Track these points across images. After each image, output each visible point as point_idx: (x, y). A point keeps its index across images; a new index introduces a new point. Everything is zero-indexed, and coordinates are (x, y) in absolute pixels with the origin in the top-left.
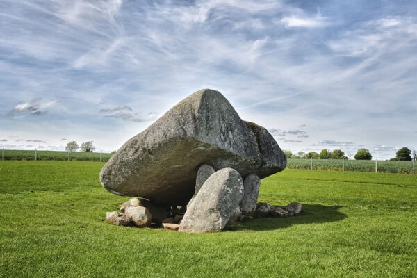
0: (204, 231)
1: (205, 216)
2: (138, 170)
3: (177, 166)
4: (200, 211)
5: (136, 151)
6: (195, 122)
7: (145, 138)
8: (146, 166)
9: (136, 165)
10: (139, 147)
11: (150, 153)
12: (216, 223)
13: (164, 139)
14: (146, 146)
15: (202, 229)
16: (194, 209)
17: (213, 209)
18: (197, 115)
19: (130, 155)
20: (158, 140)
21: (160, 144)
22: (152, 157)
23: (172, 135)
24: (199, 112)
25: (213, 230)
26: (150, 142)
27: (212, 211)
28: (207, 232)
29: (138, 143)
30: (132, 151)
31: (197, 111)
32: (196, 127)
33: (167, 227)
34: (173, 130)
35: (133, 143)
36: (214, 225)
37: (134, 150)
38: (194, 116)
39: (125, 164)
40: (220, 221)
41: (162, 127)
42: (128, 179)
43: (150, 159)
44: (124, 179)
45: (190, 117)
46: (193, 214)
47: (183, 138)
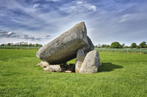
0: (91, 73)
1: (91, 67)
2: (57, 51)
3: (72, 50)
4: (89, 66)
5: (59, 44)
6: (83, 33)
7: (63, 39)
8: (61, 50)
9: (57, 49)
10: (60, 43)
11: (64, 45)
12: (95, 70)
13: (71, 39)
14: (63, 42)
15: (90, 72)
16: (86, 65)
17: (94, 65)
18: (84, 31)
19: (56, 46)
20: (69, 40)
21: (69, 41)
22: (65, 46)
23: (75, 38)
24: (84, 30)
25: (94, 72)
26: (65, 40)
27: (93, 65)
28: (93, 73)
29: (60, 41)
30: (57, 44)
31: (83, 29)
32: (83, 35)
33: (67, 72)
34: (76, 36)
35: (57, 41)
36: (95, 71)
37: (58, 44)
38: (83, 31)
39: (52, 49)
40: (96, 69)
41: (71, 35)
42: (52, 55)
43: (63, 47)
44: (50, 55)
45: (81, 32)
46: (86, 67)
47: (79, 40)
